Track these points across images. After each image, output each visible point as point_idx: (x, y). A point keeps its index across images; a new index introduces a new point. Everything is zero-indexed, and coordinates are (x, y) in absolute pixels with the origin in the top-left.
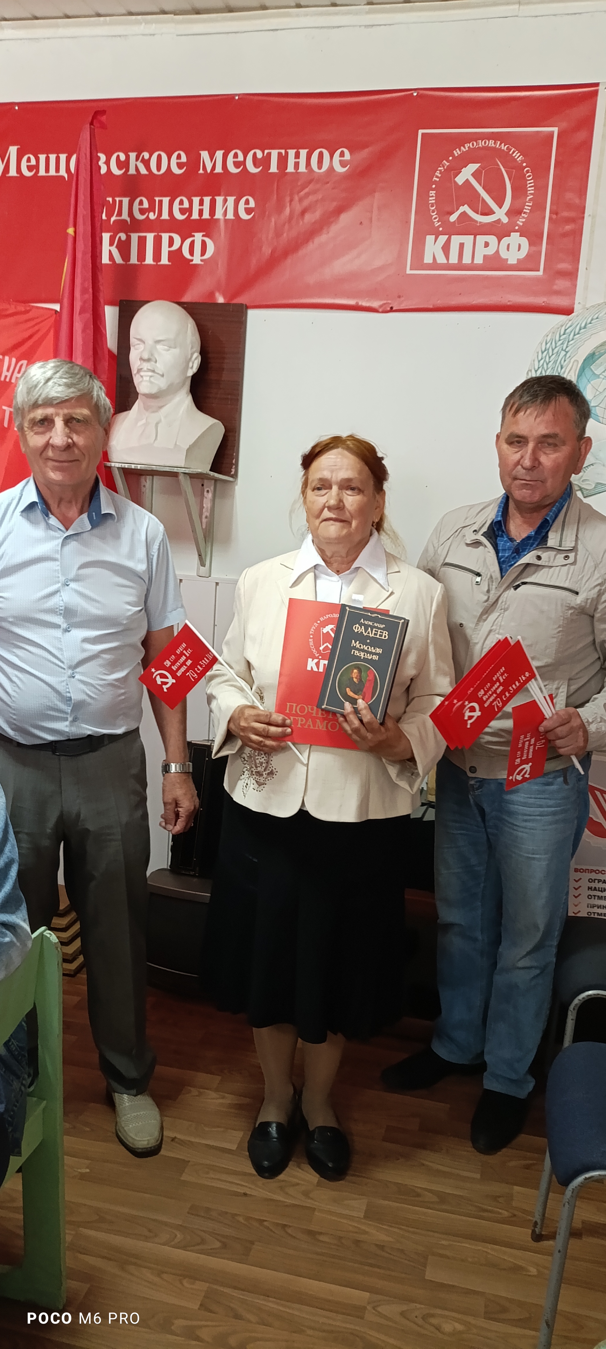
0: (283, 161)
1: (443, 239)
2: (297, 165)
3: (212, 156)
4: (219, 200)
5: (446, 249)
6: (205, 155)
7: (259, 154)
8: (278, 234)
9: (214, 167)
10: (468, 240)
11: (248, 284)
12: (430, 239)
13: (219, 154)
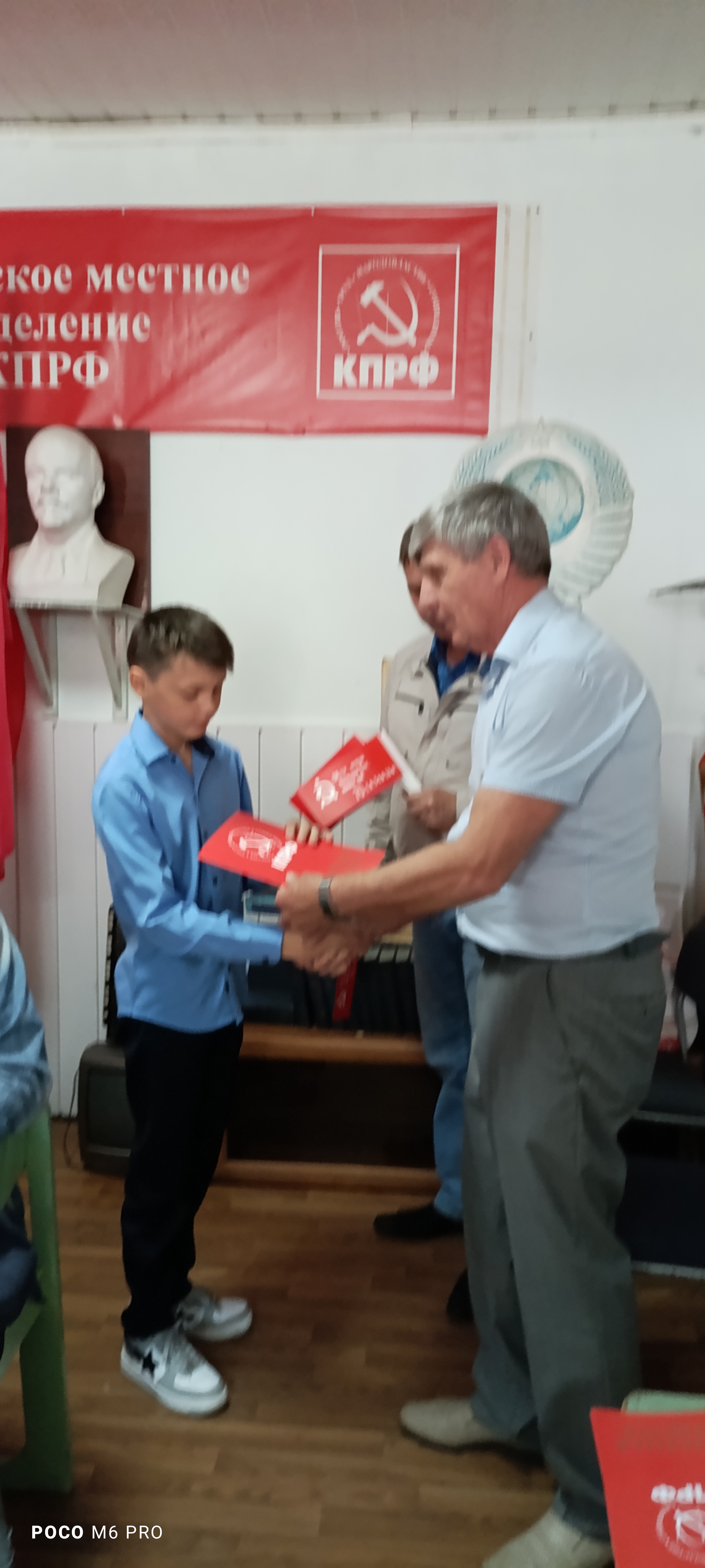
0: (178, 279)
1: (351, 361)
2: (193, 284)
3: (100, 271)
4: (111, 320)
5: (356, 370)
6: (92, 271)
7: (152, 271)
8: (178, 354)
9: (103, 283)
10: (377, 362)
11: (149, 406)
12: (338, 361)
13: (108, 271)
